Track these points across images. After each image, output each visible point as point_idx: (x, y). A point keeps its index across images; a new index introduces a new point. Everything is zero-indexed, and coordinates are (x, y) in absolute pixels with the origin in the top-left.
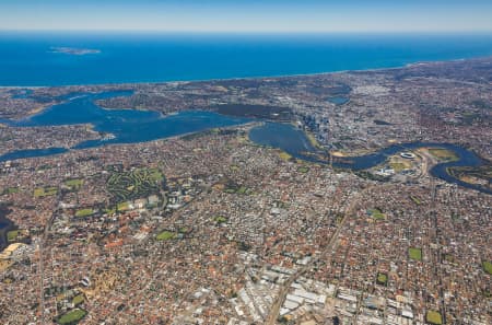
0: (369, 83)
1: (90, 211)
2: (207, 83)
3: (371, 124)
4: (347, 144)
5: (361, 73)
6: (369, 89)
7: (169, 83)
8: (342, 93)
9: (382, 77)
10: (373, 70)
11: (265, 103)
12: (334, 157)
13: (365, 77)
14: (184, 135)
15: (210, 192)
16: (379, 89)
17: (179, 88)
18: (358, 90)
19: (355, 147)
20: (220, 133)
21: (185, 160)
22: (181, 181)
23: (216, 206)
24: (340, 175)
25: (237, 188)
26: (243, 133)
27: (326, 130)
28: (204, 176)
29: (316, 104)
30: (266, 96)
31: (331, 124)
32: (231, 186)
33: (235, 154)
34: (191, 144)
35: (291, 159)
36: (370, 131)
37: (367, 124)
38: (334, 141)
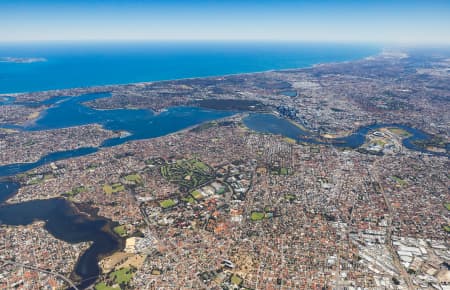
0: (300, 79)
2: (171, 83)
3: (331, 111)
4: (328, 128)
6: (304, 85)
7: (137, 85)
8: (286, 87)
9: (304, 75)
11: (233, 97)
14: (191, 129)
15: (259, 175)
16: (310, 84)
17: (147, 88)
18: (296, 85)
19: (336, 130)
20: (220, 124)
21: (213, 150)
22: (226, 167)
23: (276, 187)
24: (346, 153)
25: (278, 170)
26: (240, 124)
27: (304, 118)
28: (242, 162)
29: (276, 97)
30: (229, 92)
31: (302, 112)
32: (272, 168)
33: (249, 141)
34: (204, 136)
35: (298, 143)
36: (335, 117)
37: (328, 112)
38: (316, 126)
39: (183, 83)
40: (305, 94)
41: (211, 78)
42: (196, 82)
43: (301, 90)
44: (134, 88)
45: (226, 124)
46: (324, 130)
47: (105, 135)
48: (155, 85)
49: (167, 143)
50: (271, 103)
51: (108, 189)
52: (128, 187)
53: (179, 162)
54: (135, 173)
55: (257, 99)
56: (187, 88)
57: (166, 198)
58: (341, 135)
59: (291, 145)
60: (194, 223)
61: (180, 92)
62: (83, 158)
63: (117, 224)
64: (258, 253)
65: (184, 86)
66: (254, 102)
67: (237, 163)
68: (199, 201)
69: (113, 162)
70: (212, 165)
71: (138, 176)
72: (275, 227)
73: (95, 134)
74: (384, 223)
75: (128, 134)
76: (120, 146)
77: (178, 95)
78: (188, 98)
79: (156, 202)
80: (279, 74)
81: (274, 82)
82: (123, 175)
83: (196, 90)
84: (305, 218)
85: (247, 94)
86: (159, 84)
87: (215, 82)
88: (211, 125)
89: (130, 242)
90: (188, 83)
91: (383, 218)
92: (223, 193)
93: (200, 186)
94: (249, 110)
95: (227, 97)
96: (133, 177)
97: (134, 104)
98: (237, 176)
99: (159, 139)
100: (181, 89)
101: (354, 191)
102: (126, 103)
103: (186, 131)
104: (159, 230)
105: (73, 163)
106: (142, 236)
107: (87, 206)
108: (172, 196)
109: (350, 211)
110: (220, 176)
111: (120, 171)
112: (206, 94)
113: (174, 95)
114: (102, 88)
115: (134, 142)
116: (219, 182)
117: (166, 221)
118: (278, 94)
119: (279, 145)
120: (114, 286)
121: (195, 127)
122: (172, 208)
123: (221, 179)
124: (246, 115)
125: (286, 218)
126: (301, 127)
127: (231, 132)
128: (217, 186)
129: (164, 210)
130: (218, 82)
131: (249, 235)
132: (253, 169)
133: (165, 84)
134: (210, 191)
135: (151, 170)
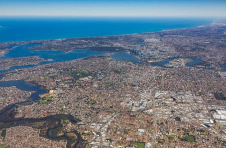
0: (150, 38)
1: (69, 81)
4: (152, 58)
5: (145, 34)
6: (151, 40)
7: (57, 40)
8: (140, 41)
9: (154, 35)
10: (149, 33)
11: (109, 46)
12: (150, 62)
13: (148, 35)
15: (110, 74)
16: (155, 40)
17: (63, 41)
18: (147, 40)
19: (155, 59)
20: (98, 57)
21: (92, 65)
22: (96, 71)
24: (155, 67)
25: (120, 73)
26: (108, 57)
27: (142, 54)
28: (104, 70)
29: (132, 46)
30: (107, 44)
31: (142, 52)
32: (116, 72)
33: (110, 63)
34: (89, 61)
35: (134, 64)
36: (159, 54)
37: (156, 52)
38: (147, 58)
39: (83, 39)
40: (150, 44)
41: (100, 37)
42: (91, 39)
43: (148, 43)
44: (55, 41)
45: (101, 57)
46: (150, 59)
47: (40, 60)
48: (67, 40)
50: (128, 48)
51: (42, 78)
52: (51, 77)
53: (75, 70)
54: (54, 73)
56: (85, 41)
58: (157, 61)
59: (130, 65)
60: (77, 87)
62: (30, 68)
63: (46, 87)
64: (101, 94)
65: (83, 41)
67: (101, 70)
68: (81, 81)
69: (44, 69)
70: (90, 71)
71: (55, 74)
72: (110, 88)
73: (36, 60)
74: (156, 87)
75: (52, 60)
76: (47, 64)
77: (79, 44)
78: (85, 46)
79: (63, 81)
80: (140, 35)
81: (135, 39)
82: (49, 74)
83: (90, 43)
84: (123, 86)
86: (70, 40)
87: (102, 39)
88: (93, 57)
89: (51, 91)
90: (86, 39)
92: (92, 79)
93: (83, 77)
94: (115, 51)
95: (106, 46)
96: (53, 74)
97: (55, 48)
98: (100, 74)
99: (67, 62)
100: (82, 42)
101: (149, 79)
103: (81, 59)
104: (63, 88)
105: (26, 70)
106: (56, 90)
107: (33, 82)
108: (70, 80)
109: (144, 84)
111: (48, 72)
112: (95, 44)
113: (77, 45)
114: (38, 41)
115: (55, 63)
117: (66, 86)
118: (135, 44)
119: (124, 64)
120: (45, 100)
122: (70, 83)
123: (93, 75)
124: (113, 53)
126: (139, 58)
127: (103, 60)
128: (90, 77)
129: (66, 83)
130: (103, 39)
131: (99, 90)
132: (108, 72)
133: (73, 40)
134: (87, 78)
135: (62, 72)
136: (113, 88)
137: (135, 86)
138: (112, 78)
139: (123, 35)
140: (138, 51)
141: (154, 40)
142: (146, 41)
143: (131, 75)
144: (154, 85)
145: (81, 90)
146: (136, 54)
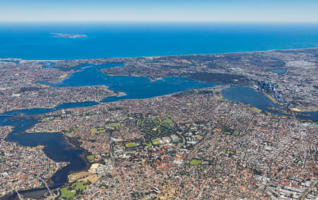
2: (175, 58)
3: (313, 89)
4: (301, 103)
6: (298, 63)
7: (147, 58)
8: (279, 65)
9: (304, 55)
10: (295, 50)
11: (223, 72)
12: (295, 112)
13: (292, 55)
14: (174, 94)
15: (212, 133)
16: (306, 63)
17: (155, 61)
18: (290, 64)
19: (307, 105)
20: (200, 93)
21: (184, 111)
22: (188, 125)
23: (223, 144)
24: (305, 124)
25: (232, 132)
26: (217, 93)
27: (280, 92)
28: (204, 122)
29: (263, 73)
30: (222, 68)
31: (281, 88)
32: (227, 130)
33: (218, 108)
34: (182, 100)
35: (263, 112)
36: (314, 93)
37: (308, 89)
38: (289, 100)
39: (185, 58)
40: (295, 72)
41: (211, 55)
42: (197, 58)
43: (293, 68)
44: (143, 60)
46: (295, 104)
47: (107, 93)
48: (161, 58)
49: (150, 103)
50: (256, 78)
51: (94, 131)
52: (108, 130)
53: (153, 118)
54: (118, 122)
55: (244, 74)
56: (187, 62)
57: (132, 141)
58: (309, 109)
59: (255, 114)
60: (144, 160)
61: (179, 65)
62: (85, 108)
63: (90, 154)
64: (183, 187)
65: (184, 61)
66: (240, 77)
67: (199, 123)
68: (154, 146)
69: (105, 113)
70: (178, 122)
71: (119, 124)
72: (205, 172)
73: (101, 92)
74: (308, 184)
75: (124, 94)
76: (114, 103)
77: (177, 67)
78: (184, 71)
79: (123, 143)
80: (279, 53)
81: (270, 60)
82: (108, 122)
83: (193, 65)
84: (235, 169)
85: (238, 70)
86: (165, 58)
87: (214, 58)
88: (192, 93)
89: (94, 166)
90: (189, 58)
91: (309, 180)
92: (176, 143)
93: (161, 136)
94: (231, 82)
95: (218, 71)
96: (115, 125)
97: (138, 72)
98: (194, 133)
99: (146, 101)
100: (181, 63)
101: (293, 155)
102: (133, 72)
103: (170, 95)
104: (117, 162)
105: (77, 111)
106: (104, 164)
107: (76, 141)
109: (280, 170)
110: (180, 131)
111: (107, 120)
112: (201, 67)
113: (173, 67)
114: (119, 59)
115: (126, 101)
116: (177, 135)
117: (124, 156)
118: (268, 70)
119: (244, 112)
120: (72, 191)
121: (179, 93)
122: (133, 148)
123: (180, 133)
124: (227, 87)
125: (218, 167)
126: (274, 100)
127: (206, 99)
128: (174, 137)
129: (127, 149)
130: (216, 58)
131: (182, 174)
132: (210, 129)
133: (170, 58)
134: (167, 140)
135: (130, 121)
136: (211, 174)
137: (260, 173)
138: (215, 145)
139: (249, 52)
140: (273, 85)
141: (303, 64)
142: (288, 65)
143: (254, 142)
144: (305, 176)
145: (148, 171)
146: (268, 91)
